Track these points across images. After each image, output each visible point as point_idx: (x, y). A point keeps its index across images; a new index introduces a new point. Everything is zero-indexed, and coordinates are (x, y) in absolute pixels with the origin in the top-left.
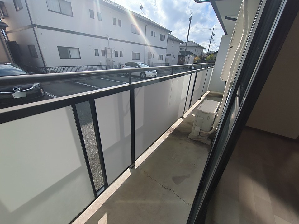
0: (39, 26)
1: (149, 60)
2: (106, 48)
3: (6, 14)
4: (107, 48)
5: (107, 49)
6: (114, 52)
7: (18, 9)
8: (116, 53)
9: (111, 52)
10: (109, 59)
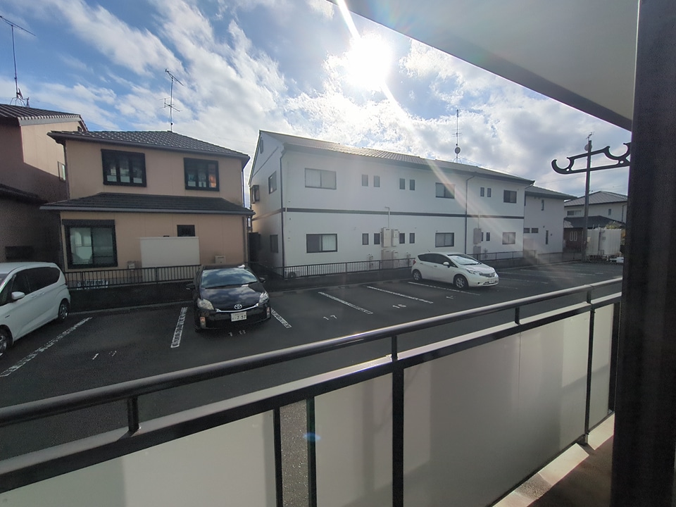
0: (289, 210)
1: (477, 245)
2: (382, 229)
3: (257, 198)
4: (385, 229)
5: (385, 232)
6: (398, 235)
7: (272, 191)
8: (402, 236)
9: (392, 236)
10: (387, 249)
